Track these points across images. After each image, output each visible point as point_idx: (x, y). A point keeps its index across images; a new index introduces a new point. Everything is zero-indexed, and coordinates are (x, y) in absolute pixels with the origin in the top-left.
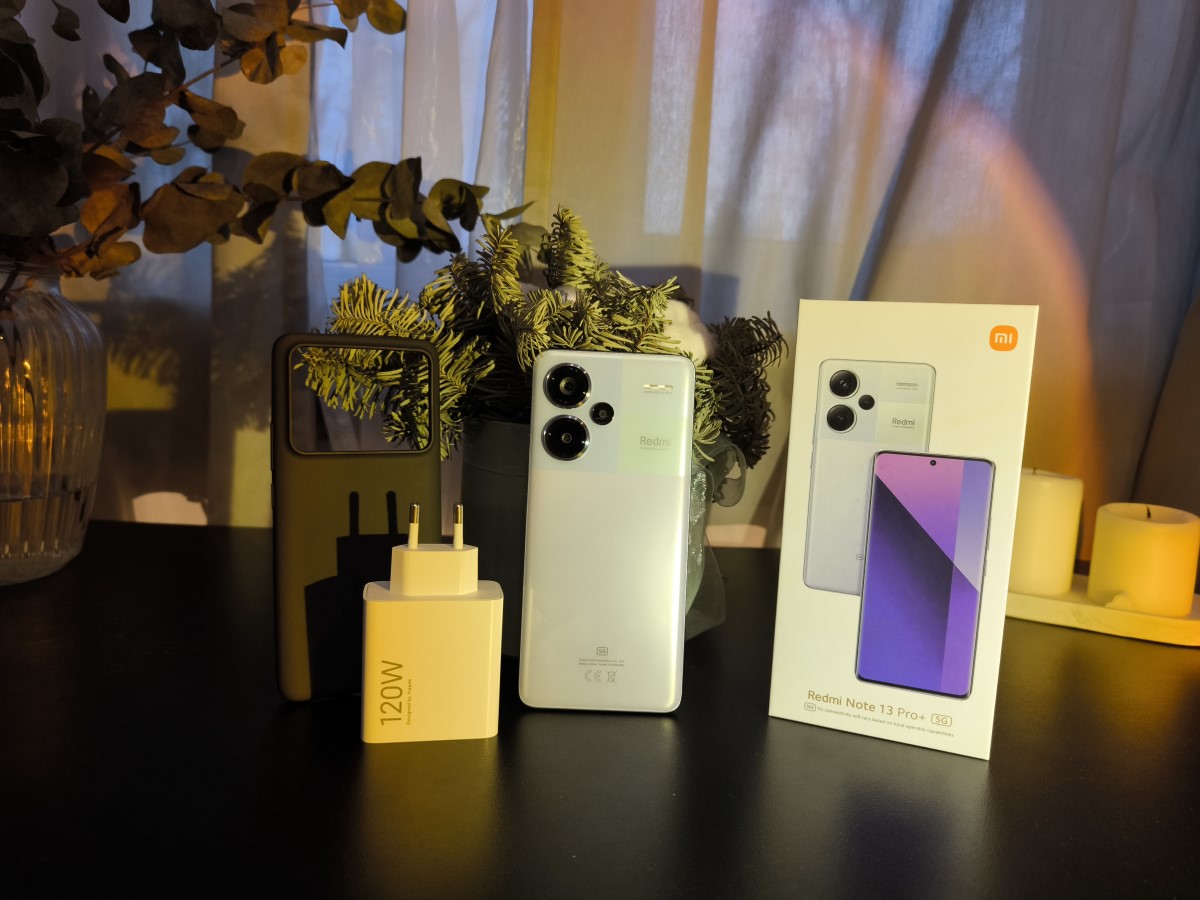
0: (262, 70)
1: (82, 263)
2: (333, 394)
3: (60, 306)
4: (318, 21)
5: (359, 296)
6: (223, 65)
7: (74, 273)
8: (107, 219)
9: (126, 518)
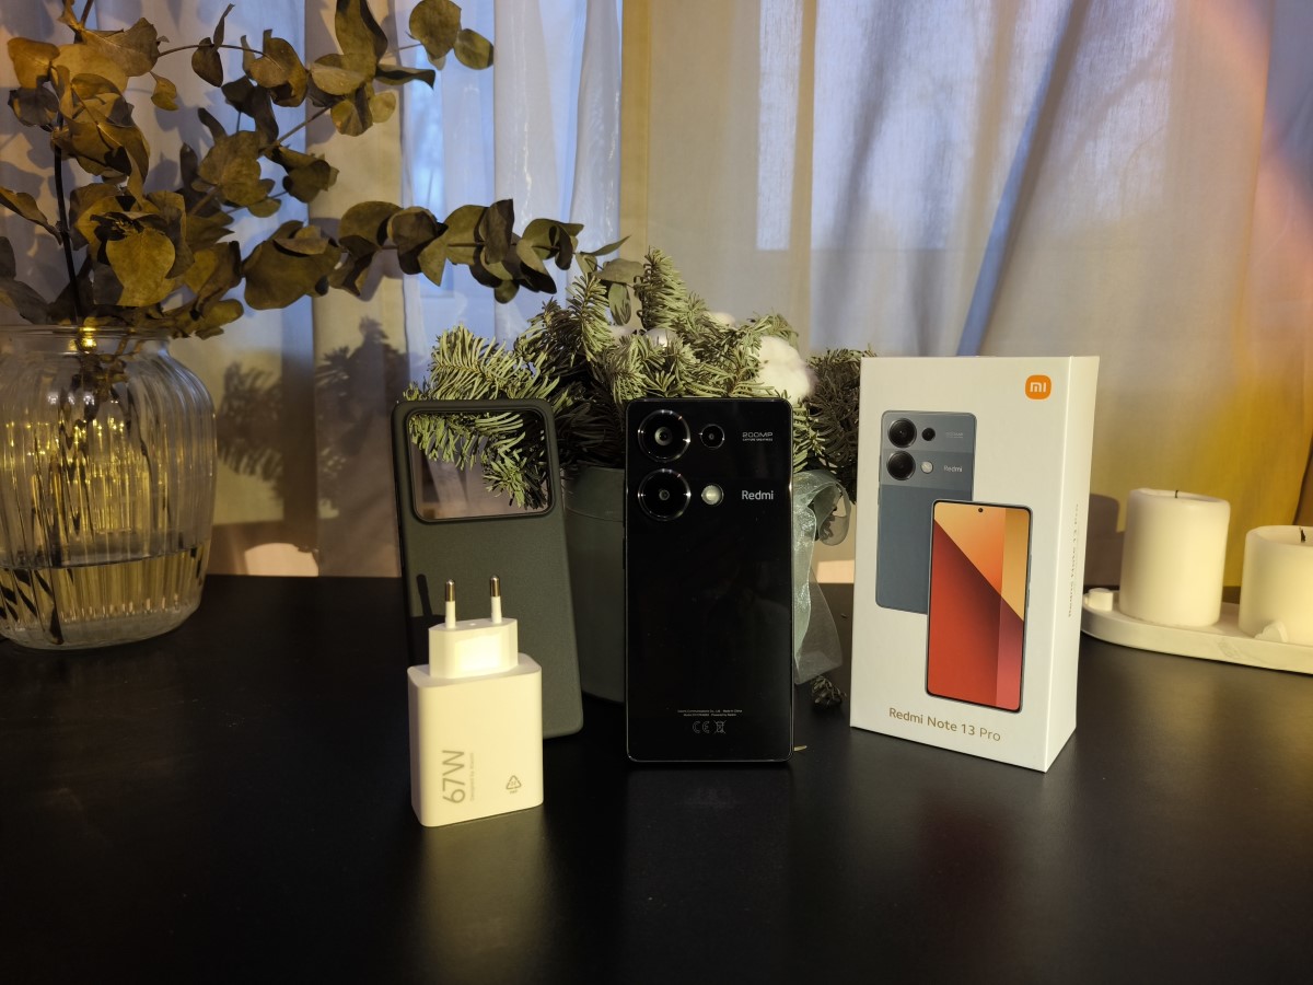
0: (352, 121)
1: (187, 323)
2: (433, 447)
3: (170, 367)
4: (405, 64)
5: (455, 345)
6: (314, 117)
7: (180, 334)
8: (210, 278)
9: (239, 572)
